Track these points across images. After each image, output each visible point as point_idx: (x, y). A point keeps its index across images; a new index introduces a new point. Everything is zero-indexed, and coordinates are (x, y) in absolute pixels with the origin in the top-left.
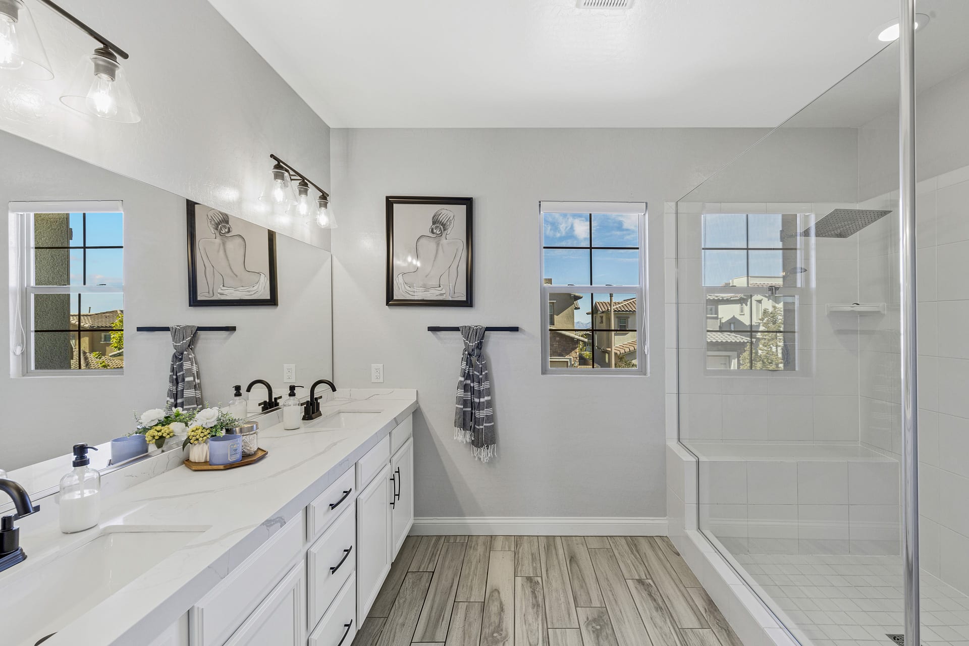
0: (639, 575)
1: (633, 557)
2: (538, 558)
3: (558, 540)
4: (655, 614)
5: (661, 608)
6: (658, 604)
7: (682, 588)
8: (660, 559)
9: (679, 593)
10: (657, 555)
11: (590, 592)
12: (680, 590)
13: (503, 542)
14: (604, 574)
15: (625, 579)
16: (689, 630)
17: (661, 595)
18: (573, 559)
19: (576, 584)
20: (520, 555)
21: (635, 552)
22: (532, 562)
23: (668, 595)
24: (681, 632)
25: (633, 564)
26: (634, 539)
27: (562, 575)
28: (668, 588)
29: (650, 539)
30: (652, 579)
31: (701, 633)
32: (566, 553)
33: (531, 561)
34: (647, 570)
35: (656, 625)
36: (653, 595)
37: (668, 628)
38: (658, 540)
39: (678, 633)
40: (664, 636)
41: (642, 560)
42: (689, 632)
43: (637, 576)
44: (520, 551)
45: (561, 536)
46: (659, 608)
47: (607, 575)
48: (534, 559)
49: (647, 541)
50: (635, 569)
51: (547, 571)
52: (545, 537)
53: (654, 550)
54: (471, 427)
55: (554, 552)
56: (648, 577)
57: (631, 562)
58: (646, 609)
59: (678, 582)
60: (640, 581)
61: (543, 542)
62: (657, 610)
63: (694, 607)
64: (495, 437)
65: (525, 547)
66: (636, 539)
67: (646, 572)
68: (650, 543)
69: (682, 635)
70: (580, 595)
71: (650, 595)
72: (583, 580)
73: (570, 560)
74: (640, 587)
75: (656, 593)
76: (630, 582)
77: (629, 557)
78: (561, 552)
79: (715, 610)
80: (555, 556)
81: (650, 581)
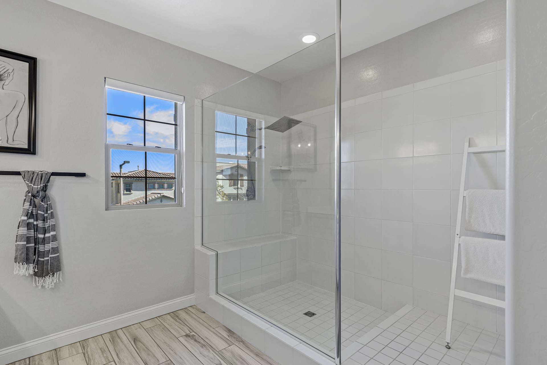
0: (185, 333)
1: (178, 323)
2: (106, 349)
3: (120, 332)
4: (202, 350)
5: (204, 345)
6: (202, 344)
7: (213, 330)
8: (194, 319)
9: (211, 333)
10: (192, 317)
11: (155, 355)
12: (212, 331)
13: (69, 350)
14: (162, 340)
15: (177, 338)
16: (224, 350)
17: (202, 338)
18: (135, 340)
19: (144, 355)
20: (89, 353)
21: (178, 320)
22: (103, 354)
23: (206, 337)
24: (220, 353)
25: (179, 328)
26: (175, 313)
27: (131, 353)
28: (205, 333)
29: (185, 309)
30: (193, 331)
31: (230, 349)
32: (129, 338)
33: (101, 354)
34: (189, 327)
35: (205, 356)
36: (197, 340)
37: (211, 354)
38: (190, 309)
39: (219, 354)
40: (211, 360)
41: (184, 323)
42: (224, 351)
43: (184, 333)
44: (89, 350)
45: (121, 329)
46: (203, 346)
47: (164, 340)
48: (103, 351)
49: (184, 311)
50: (182, 330)
51: (117, 355)
52: (107, 334)
53: (190, 315)
54: (34, 260)
55: (119, 340)
56: (191, 331)
57: (178, 326)
58: (196, 349)
59: (209, 327)
60: (187, 336)
61: (107, 337)
62: (202, 347)
63: (222, 337)
64: (60, 265)
65: (92, 346)
66: (176, 313)
67: (189, 329)
68: (186, 312)
69: (221, 354)
70: (149, 360)
71: (196, 341)
72: (148, 350)
73: (134, 341)
74: (188, 339)
75: (199, 338)
76: (181, 339)
77: (176, 325)
78: (124, 339)
79: (233, 334)
80: (120, 343)
81: (193, 333)
